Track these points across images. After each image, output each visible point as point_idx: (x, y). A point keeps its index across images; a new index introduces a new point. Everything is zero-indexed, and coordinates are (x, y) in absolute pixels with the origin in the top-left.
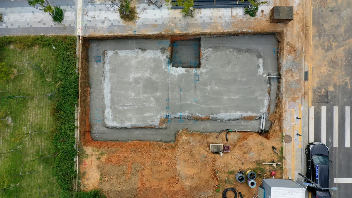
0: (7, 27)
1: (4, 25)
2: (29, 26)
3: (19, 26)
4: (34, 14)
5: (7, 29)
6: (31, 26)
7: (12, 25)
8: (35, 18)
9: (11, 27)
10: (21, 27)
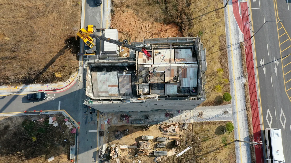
0: (221, 109)
1: (222, 109)
2: (212, 110)
3: (216, 109)
4: (210, 115)
5: (221, 108)
6: (211, 110)
7: (219, 110)
8: (210, 113)
9: (219, 109)
10: (215, 109)
